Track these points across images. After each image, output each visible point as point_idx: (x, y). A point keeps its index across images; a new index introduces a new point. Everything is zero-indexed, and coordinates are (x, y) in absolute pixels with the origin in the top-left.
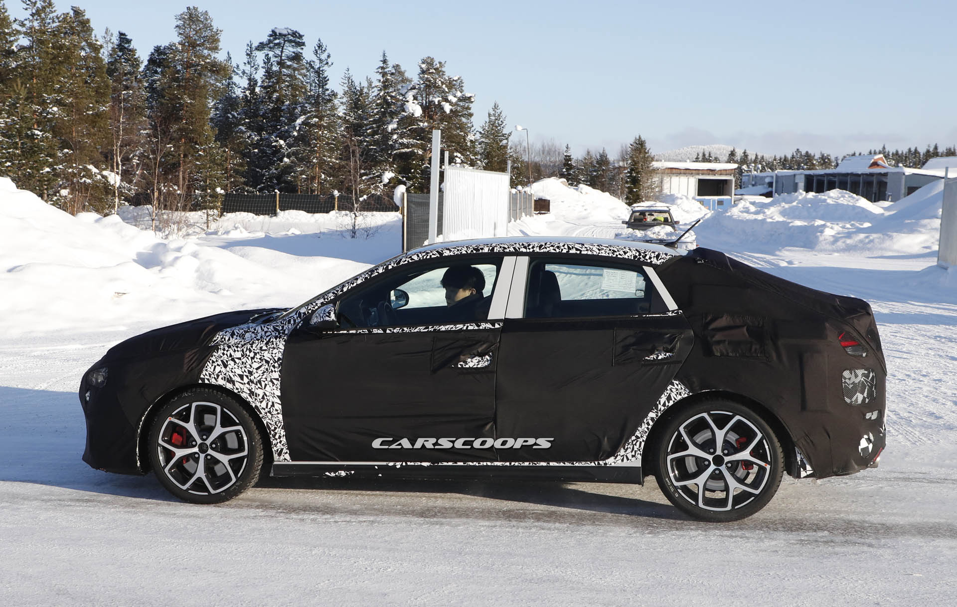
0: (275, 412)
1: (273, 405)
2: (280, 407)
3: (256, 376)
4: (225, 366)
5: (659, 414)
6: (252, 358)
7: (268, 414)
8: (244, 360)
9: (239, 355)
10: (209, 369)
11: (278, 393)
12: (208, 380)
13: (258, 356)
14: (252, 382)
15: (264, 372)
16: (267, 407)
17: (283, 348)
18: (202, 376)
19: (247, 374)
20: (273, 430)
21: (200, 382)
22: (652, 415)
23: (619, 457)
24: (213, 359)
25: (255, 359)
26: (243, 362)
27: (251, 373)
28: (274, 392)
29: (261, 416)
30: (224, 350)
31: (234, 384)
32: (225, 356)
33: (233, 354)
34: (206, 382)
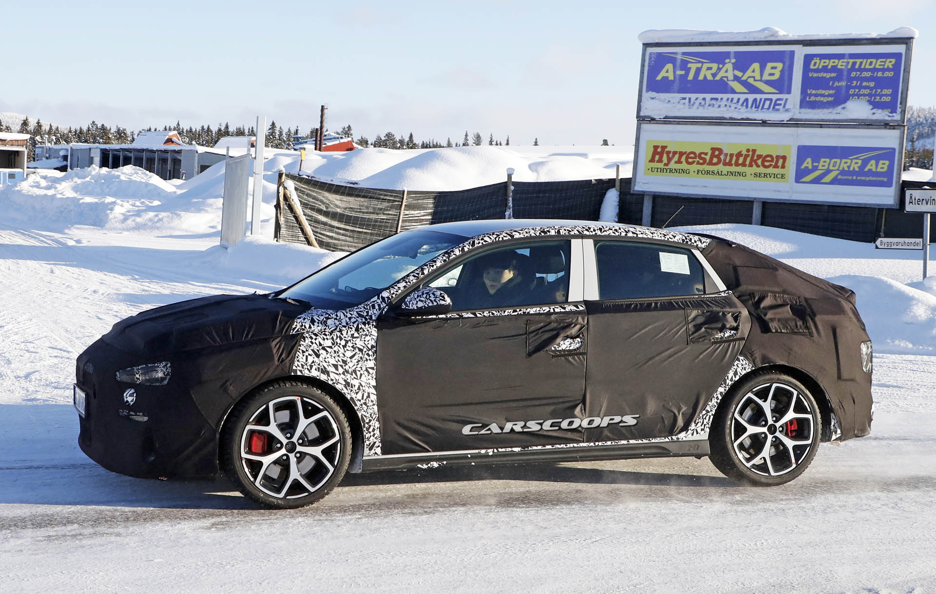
0: (371, 404)
1: (369, 396)
2: (375, 397)
3: (351, 365)
4: (318, 356)
5: (727, 389)
6: (344, 346)
7: (364, 406)
8: (336, 348)
9: (328, 343)
10: (301, 360)
11: (373, 383)
12: (301, 371)
13: (350, 344)
14: (348, 372)
15: (358, 361)
16: (362, 399)
17: (376, 335)
18: (294, 368)
19: (341, 364)
20: (367, 423)
21: (293, 374)
22: (721, 389)
23: (690, 432)
24: (302, 348)
25: (348, 348)
26: (335, 351)
27: (345, 362)
28: (369, 381)
29: (356, 408)
30: (311, 338)
31: (329, 375)
32: (314, 344)
33: (322, 342)
34: (299, 373)
